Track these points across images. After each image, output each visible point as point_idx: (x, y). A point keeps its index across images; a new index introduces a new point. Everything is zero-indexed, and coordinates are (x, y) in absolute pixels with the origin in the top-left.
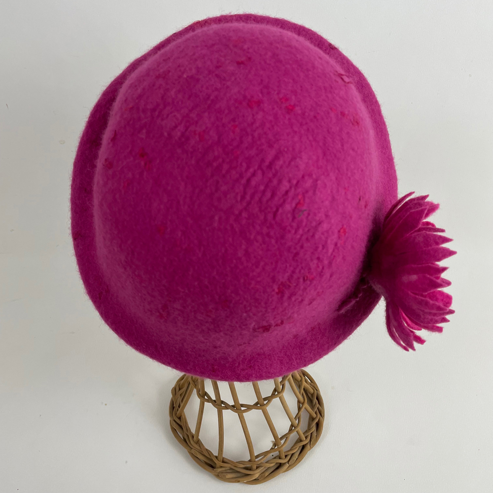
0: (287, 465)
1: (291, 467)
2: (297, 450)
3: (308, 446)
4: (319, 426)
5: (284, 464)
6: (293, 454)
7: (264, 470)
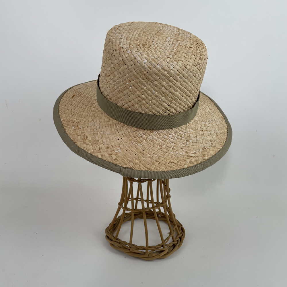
0: (178, 245)
1: (180, 245)
2: (178, 239)
3: (182, 237)
4: (183, 230)
5: (177, 244)
6: (178, 241)
7: (169, 248)
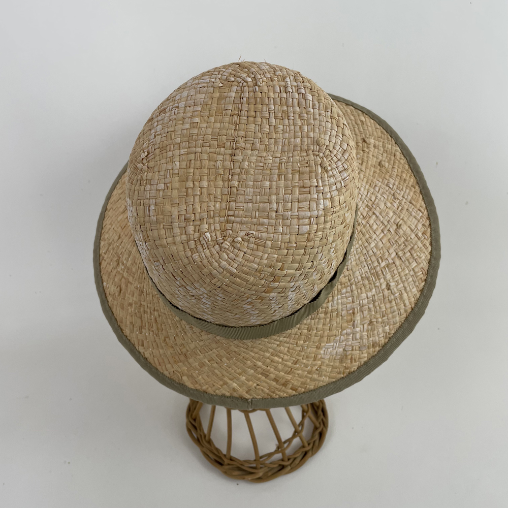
0: (289, 468)
1: (293, 469)
7: (268, 470)
